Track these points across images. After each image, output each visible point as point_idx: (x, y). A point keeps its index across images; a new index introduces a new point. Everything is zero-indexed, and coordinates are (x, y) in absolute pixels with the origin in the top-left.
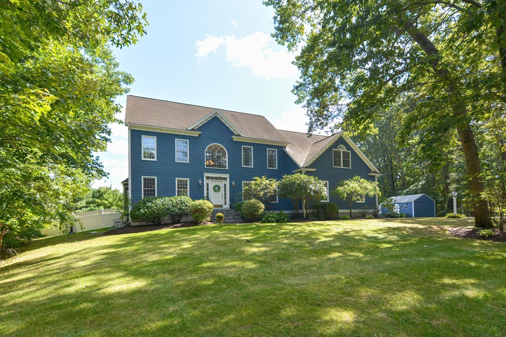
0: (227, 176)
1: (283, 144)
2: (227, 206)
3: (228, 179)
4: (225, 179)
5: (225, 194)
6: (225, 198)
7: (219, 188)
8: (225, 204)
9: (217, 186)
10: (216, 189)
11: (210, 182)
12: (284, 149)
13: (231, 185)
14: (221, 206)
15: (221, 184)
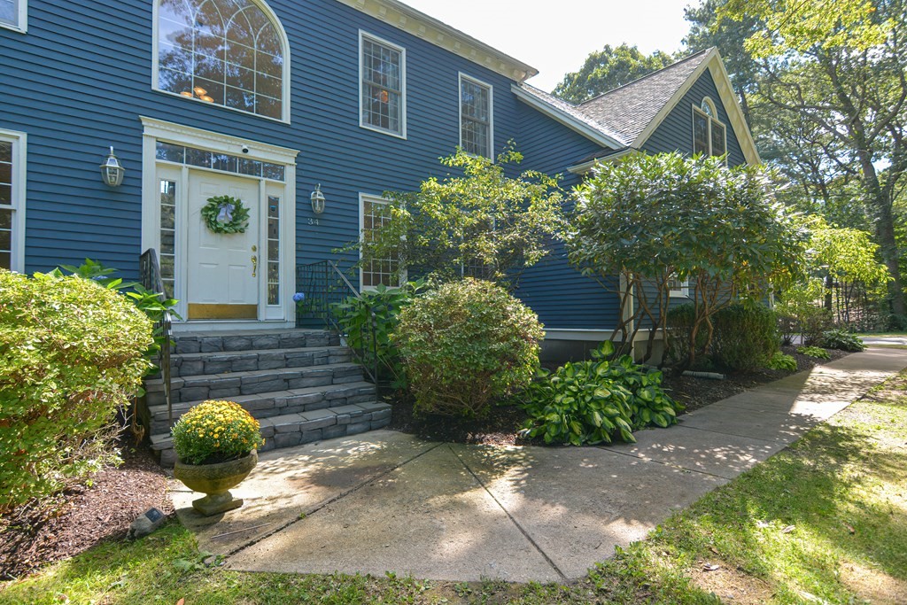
0: (286, 157)
1: (512, 71)
2: (282, 314)
3: (290, 173)
4: (275, 170)
5: (273, 252)
6: (273, 270)
7: (239, 213)
8: (274, 298)
9: (227, 201)
10: (224, 217)
11: (183, 174)
12: (514, 90)
13: (304, 207)
14: (250, 312)
15: (251, 195)
